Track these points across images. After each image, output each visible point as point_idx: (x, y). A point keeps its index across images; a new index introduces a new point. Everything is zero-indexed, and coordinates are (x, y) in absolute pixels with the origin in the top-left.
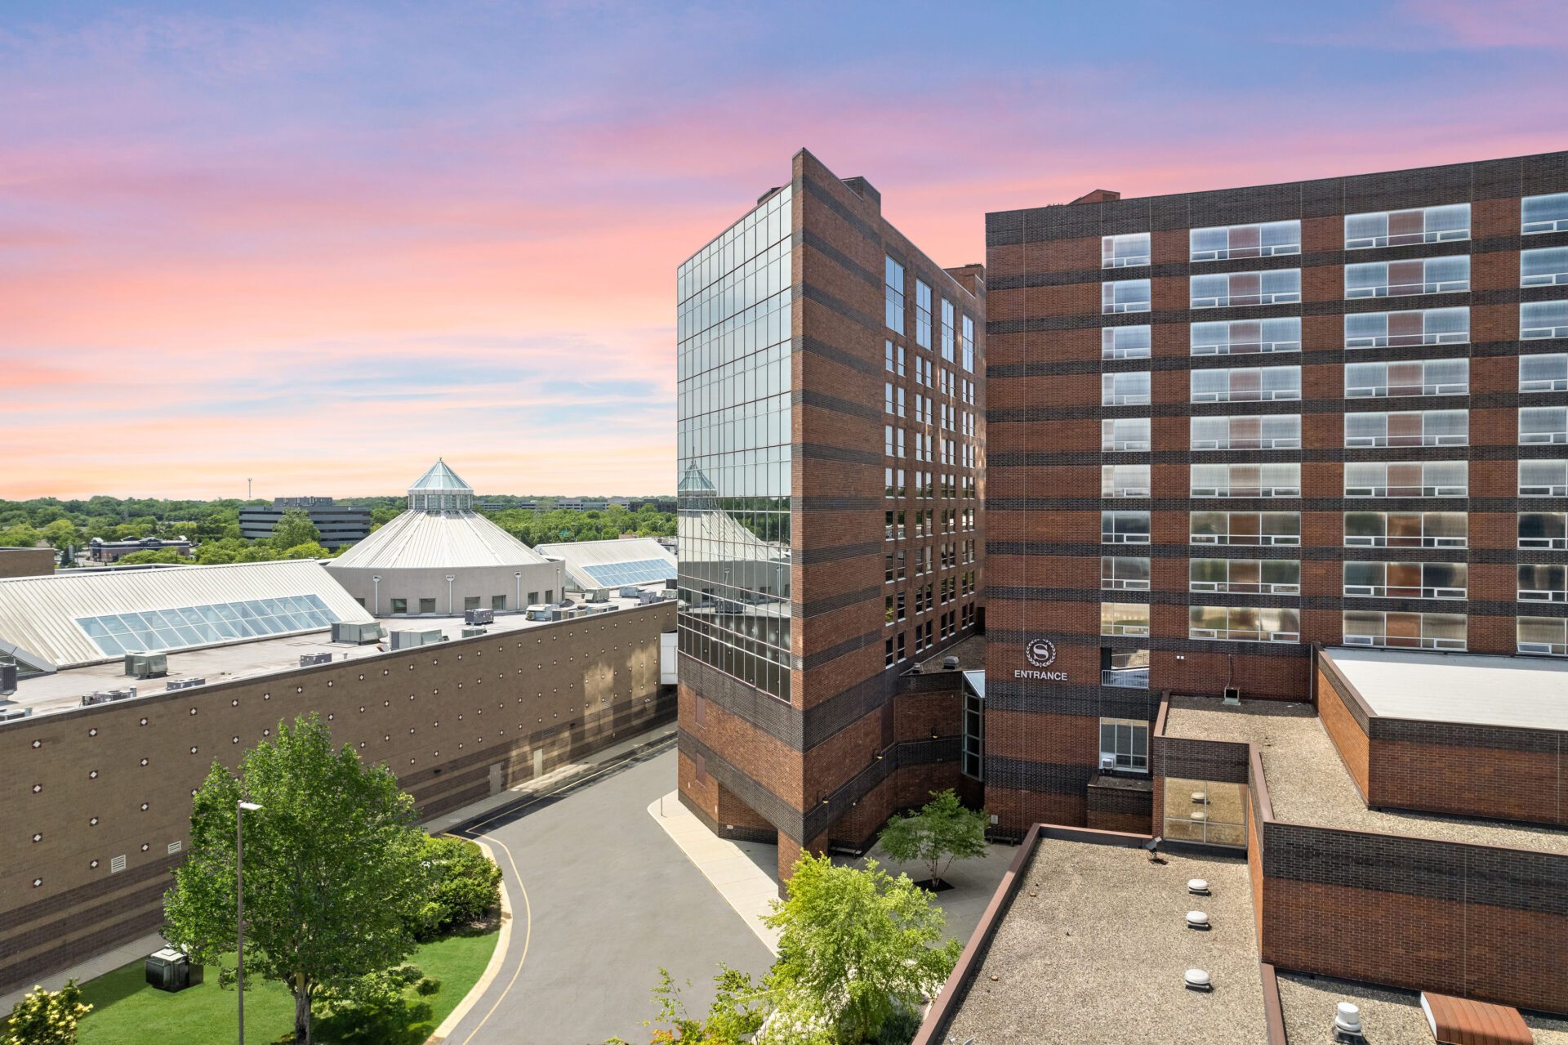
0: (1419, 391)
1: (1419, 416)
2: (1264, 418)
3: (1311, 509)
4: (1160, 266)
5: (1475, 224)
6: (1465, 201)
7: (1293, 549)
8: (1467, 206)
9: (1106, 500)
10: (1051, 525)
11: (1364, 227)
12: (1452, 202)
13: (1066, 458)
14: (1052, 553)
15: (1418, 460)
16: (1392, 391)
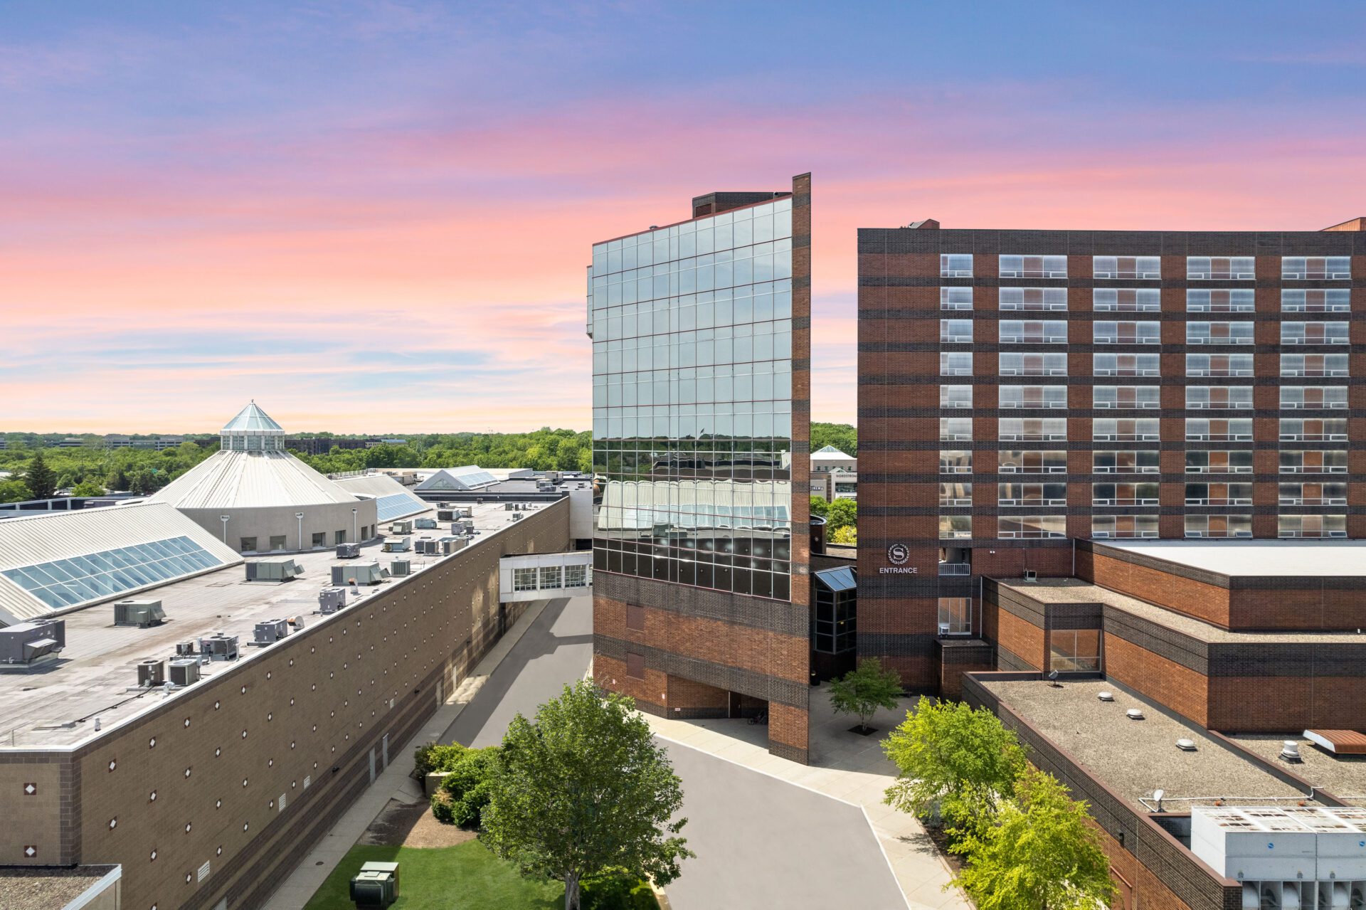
0: (1133, 373)
1: (1134, 389)
2: (1045, 387)
3: (1073, 449)
4: (980, 279)
5: (1163, 270)
6: (1158, 255)
7: (1063, 475)
8: (1158, 258)
9: (943, 443)
10: (906, 461)
11: (1104, 265)
12: (1151, 255)
13: (915, 412)
14: (906, 481)
15: (1134, 417)
16: (1120, 373)
